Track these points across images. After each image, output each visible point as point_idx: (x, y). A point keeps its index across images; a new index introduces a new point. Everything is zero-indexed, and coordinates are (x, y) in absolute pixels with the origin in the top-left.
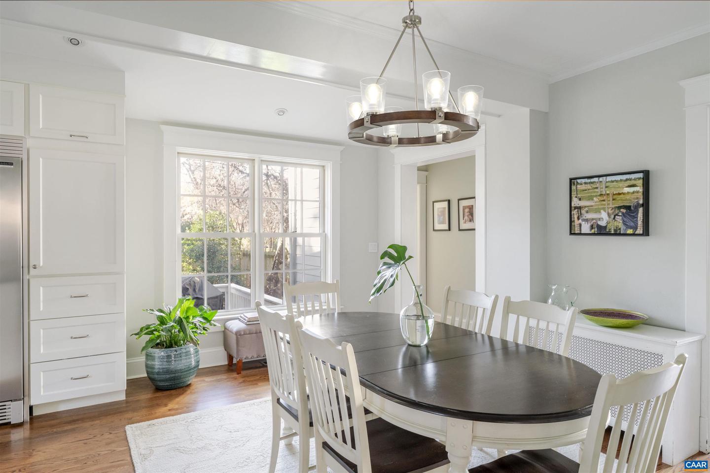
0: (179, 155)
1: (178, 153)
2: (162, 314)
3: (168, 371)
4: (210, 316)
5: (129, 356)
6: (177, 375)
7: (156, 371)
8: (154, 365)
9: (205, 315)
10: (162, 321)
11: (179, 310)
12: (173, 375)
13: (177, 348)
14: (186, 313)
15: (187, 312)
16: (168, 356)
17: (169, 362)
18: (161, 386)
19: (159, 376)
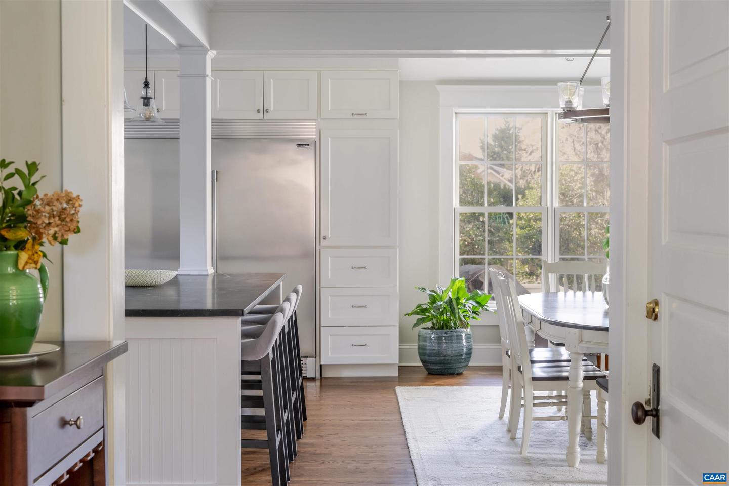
0: (457, 115)
1: (456, 113)
2: (433, 293)
3: (439, 354)
4: (483, 300)
5: (401, 341)
6: (447, 358)
7: (428, 352)
8: (426, 346)
9: (479, 299)
10: (433, 300)
11: (451, 290)
12: (443, 358)
13: (447, 330)
14: (457, 294)
15: (458, 292)
16: (439, 337)
17: (440, 343)
18: (432, 369)
19: (430, 358)
